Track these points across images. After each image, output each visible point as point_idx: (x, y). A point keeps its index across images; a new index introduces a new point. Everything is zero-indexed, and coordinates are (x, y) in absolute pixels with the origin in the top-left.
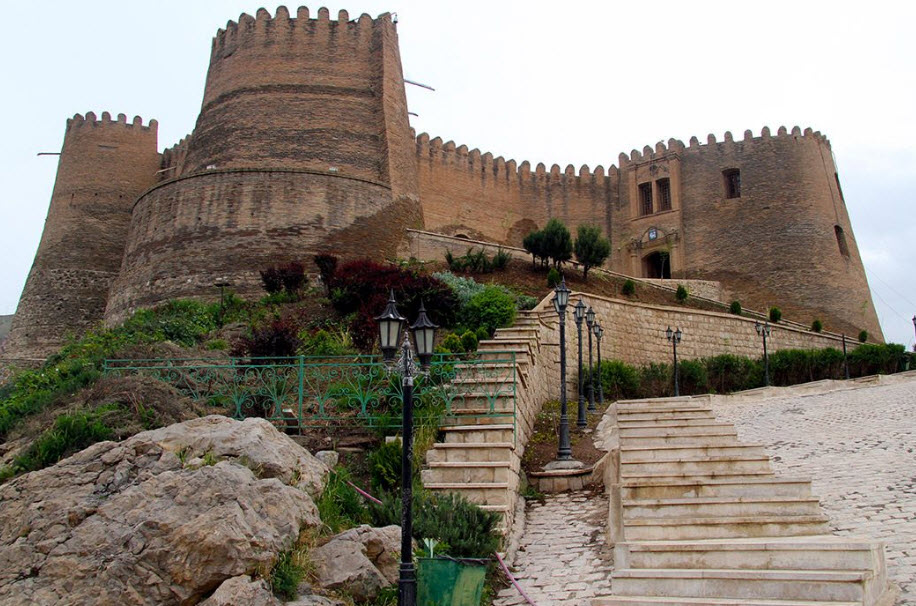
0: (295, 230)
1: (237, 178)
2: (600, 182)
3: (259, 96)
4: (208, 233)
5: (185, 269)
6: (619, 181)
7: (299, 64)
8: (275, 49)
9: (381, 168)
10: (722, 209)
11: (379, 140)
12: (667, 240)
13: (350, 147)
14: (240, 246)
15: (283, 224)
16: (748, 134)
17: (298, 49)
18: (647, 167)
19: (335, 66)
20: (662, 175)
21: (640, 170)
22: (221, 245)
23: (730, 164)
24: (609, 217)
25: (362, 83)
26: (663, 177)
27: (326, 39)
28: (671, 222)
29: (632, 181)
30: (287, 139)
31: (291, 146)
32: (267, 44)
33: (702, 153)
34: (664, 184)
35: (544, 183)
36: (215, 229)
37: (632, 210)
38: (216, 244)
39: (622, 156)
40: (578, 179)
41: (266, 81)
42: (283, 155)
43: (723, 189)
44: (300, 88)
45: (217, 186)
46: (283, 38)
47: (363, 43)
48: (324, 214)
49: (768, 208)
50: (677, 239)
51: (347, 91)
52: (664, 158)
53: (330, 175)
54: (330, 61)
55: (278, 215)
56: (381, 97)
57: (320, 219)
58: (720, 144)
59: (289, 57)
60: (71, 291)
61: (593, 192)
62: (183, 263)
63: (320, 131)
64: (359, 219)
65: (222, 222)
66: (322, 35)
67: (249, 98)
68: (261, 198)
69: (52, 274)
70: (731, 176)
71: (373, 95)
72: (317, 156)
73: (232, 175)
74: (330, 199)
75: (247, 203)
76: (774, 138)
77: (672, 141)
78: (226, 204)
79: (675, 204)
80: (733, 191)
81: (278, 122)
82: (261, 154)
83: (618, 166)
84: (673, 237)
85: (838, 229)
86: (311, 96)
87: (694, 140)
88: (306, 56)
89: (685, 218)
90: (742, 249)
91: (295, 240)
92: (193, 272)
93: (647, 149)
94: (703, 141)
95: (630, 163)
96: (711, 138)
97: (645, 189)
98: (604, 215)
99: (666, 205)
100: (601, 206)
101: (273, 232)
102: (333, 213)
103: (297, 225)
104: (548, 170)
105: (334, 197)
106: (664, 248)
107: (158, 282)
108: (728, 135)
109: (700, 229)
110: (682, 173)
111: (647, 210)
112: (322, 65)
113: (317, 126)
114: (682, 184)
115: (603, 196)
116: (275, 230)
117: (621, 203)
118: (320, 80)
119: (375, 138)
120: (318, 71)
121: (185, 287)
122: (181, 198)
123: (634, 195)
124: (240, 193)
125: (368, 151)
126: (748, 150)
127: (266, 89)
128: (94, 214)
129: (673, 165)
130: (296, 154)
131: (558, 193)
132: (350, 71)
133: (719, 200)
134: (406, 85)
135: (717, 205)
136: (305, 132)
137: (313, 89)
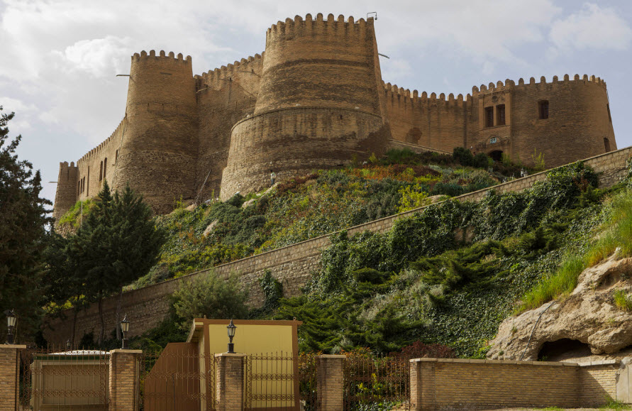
0: (344, 138)
1: (314, 112)
2: (460, 105)
3: (312, 65)
4: (302, 139)
5: (292, 156)
6: (472, 105)
7: (330, 48)
8: (318, 38)
9: (375, 106)
10: (536, 125)
11: (372, 91)
12: (502, 143)
13: (359, 95)
14: (318, 146)
15: (339, 135)
16: (555, 78)
17: (329, 39)
18: (491, 97)
19: (349, 49)
20: (500, 102)
21: (486, 99)
22: (309, 145)
23: (543, 97)
24: (465, 128)
25: (362, 59)
26: (501, 103)
27: (343, 33)
28: (505, 132)
29: (481, 105)
30: (329, 89)
31: (332, 94)
32: (314, 35)
33: (526, 89)
34: (501, 108)
35: (426, 105)
36: (305, 138)
37: (480, 123)
38: (307, 144)
39: (475, 89)
40: (447, 103)
41: (314, 56)
42: (328, 98)
43: (537, 113)
44: (333, 61)
45: (303, 115)
46: (322, 32)
47: (362, 35)
48: (356, 131)
49: (564, 126)
50: (508, 144)
51: (356, 64)
52: (503, 92)
53: (357, 111)
54: (347, 46)
55: (336, 130)
56: (373, 68)
57: (354, 133)
58: (537, 84)
59: (325, 43)
60: (156, 164)
61: (456, 111)
62: (291, 153)
63: (345, 85)
64: (371, 134)
65: (309, 133)
66: (341, 30)
67: (306, 66)
68: (327, 122)
69: (143, 153)
70: (544, 105)
71: (368, 66)
72: (345, 99)
73: (310, 110)
74: (358, 123)
75: (320, 125)
76: (572, 82)
77: (507, 81)
78: (309, 124)
79: (508, 121)
80: (544, 115)
81: (325, 80)
82: (317, 97)
83: (471, 95)
84: (506, 143)
85: (606, 140)
86: (339, 66)
87: (521, 81)
88: (334, 43)
89: (514, 130)
90: (548, 151)
91: (345, 144)
92: (297, 158)
93: (491, 85)
94: (527, 82)
95: (480, 94)
96: (532, 80)
97: (489, 111)
98: (462, 126)
99: (501, 122)
100: (461, 120)
101: (334, 140)
102: (360, 131)
103: (344, 136)
104: (429, 96)
105: (360, 122)
106: (501, 148)
107: (278, 162)
108: (543, 79)
109: (522, 138)
110: (513, 102)
111: (489, 123)
112: (343, 49)
113: (343, 83)
114: (513, 109)
115: (462, 114)
116: (335, 139)
117: (474, 119)
118: (341, 57)
119: (370, 90)
120: (339, 52)
121: (294, 165)
122: (283, 120)
123: (481, 114)
124: (316, 119)
125: (368, 97)
126: (555, 88)
127: (315, 61)
128: (162, 117)
129: (507, 97)
130: (335, 98)
131: (435, 112)
132: (356, 53)
133: (535, 120)
134: (380, 56)
135: (533, 123)
136: (338, 86)
137: (341, 62)
